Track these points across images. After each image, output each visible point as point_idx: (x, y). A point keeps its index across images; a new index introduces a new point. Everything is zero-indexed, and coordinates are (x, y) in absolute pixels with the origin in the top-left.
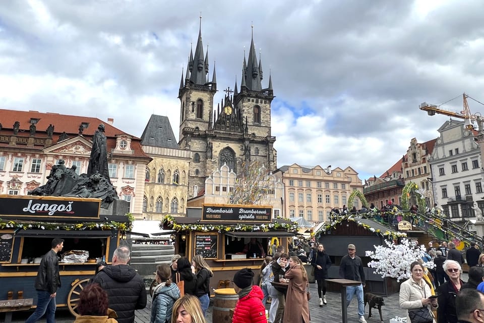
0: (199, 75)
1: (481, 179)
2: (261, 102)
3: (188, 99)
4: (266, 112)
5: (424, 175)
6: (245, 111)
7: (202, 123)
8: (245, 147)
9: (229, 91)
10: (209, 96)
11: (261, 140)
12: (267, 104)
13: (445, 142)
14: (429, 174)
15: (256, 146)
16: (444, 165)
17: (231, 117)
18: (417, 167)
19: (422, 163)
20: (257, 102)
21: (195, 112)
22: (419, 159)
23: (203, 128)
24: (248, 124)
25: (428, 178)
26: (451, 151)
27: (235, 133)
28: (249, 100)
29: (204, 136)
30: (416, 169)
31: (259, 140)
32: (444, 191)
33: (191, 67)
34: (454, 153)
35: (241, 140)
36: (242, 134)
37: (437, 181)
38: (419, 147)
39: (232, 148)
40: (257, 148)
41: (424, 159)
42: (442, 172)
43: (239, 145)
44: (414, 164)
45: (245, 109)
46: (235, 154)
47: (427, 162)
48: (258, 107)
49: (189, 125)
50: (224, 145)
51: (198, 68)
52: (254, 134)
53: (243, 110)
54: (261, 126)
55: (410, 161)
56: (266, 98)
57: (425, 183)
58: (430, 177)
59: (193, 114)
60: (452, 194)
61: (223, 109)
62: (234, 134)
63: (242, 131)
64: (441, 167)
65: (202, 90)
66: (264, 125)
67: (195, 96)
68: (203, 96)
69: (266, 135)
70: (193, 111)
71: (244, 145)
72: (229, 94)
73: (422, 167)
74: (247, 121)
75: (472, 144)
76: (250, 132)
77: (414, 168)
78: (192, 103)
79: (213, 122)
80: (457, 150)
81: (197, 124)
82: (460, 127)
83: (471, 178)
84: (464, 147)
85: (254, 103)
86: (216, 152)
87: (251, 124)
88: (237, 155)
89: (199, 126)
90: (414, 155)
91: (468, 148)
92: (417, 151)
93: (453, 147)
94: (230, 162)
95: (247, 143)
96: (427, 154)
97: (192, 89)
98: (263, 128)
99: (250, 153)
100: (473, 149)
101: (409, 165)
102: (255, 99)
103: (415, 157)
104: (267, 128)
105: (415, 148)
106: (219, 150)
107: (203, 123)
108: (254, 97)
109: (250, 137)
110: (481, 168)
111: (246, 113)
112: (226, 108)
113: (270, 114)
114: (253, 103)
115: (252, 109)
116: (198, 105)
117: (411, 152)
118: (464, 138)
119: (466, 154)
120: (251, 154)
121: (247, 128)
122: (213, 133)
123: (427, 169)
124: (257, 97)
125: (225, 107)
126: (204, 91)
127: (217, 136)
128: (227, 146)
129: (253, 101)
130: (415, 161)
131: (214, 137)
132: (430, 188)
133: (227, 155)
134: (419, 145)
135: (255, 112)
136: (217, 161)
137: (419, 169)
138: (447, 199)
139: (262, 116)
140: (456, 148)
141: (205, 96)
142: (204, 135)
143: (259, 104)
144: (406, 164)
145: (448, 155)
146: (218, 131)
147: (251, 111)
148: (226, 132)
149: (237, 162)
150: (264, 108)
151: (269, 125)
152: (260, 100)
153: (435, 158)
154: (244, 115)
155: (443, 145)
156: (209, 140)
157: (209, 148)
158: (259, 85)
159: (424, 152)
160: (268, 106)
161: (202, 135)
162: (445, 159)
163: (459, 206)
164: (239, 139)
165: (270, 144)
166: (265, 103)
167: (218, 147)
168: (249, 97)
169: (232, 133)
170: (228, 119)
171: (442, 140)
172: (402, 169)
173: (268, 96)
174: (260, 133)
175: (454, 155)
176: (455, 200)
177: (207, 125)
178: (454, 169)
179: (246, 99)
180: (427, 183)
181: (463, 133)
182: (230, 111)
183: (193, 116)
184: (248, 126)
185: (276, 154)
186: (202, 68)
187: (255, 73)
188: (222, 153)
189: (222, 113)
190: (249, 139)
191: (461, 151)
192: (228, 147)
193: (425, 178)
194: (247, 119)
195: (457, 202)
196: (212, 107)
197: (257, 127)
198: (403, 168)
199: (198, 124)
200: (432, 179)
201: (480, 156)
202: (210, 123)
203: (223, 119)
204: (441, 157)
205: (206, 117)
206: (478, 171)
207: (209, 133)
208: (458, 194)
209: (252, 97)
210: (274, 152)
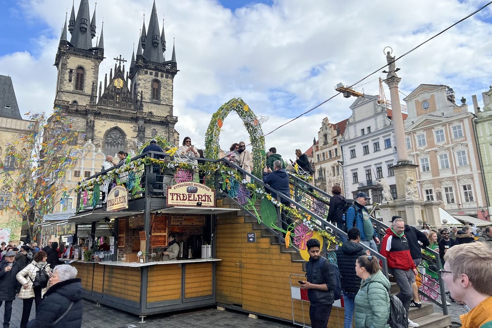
0: (81, 37)
1: (393, 160)
2: (162, 76)
3: (64, 65)
4: (168, 88)
5: (335, 159)
6: (141, 85)
7: (82, 96)
8: (139, 127)
9: (120, 60)
10: (93, 64)
11: (159, 120)
12: (169, 79)
13: (357, 120)
14: (340, 157)
15: (153, 127)
16: (355, 146)
17: (121, 91)
18: (327, 150)
19: (333, 145)
20: (157, 75)
21: (73, 81)
22: (330, 141)
23: (83, 102)
24: (143, 100)
25: (338, 162)
26: (363, 130)
27: (127, 111)
28: (146, 73)
29: (84, 113)
30: (326, 152)
31: (157, 120)
32: (355, 176)
33: (72, 28)
34: (366, 132)
35: (135, 120)
36: (135, 112)
37: (348, 164)
38: (331, 127)
39: (122, 129)
40: (154, 129)
41: (335, 140)
42: (353, 155)
43: (132, 125)
44: (325, 146)
45: (141, 83)
46: (125, 135)
47: (338, 143)
48: (156, 81)
49: (64, 98)
50: (111, 124)
51: (81, 28)
52: (150, 113)
53: (139, 84)
54: (159, 104)
55: (321, 144)
56: (168, 72)
57: (335, 167)
58: (341, 160)
59: (70, 84)
60: (363, 179)
61: (112, 81)
62: (125, 112)
63: (136, 109)
64: (352, 149)
65: (83, 56)
66: (164, 103)
67: (73, 62)
68: (84, 63)
69: (165, 114)
70: (70, 81)
71: (138, 125)
72: (120, 64)
73: (333, 150)
74: (142, 97)
75: (384, 121)
76: (146, 109)
77: (324, 151)
78: (69, 70)
79: (98, 95)
80: (369, 128)
81: (75, 97)
82: (372, 102)
83: (383, 160)
84: (376, 125)
85: (153, 77)
86: (100, 132)
87: (148, 101)
88: (128, 138)
89: (77, 100)
90: (325, 136)
91: (380, 126)
92: (329, 131)
93: (364, 125)
94: (119, 146)
95: (141, 122)
96: (338, 135)
97: (70, 53)
98: (164, 107)
99: (144, 134)
100: (386, 126)
101: (319, 148)
102: (154, 72)
103: (326, 139)
104: (168, 107)
105: (326, 128)
106: (104, 130)
107: (84, 97)
108: (153, 69)
109: (145, 116)
110: (393, 148)
111: (141, 87)
112: (116, 80)
113: (173, 90)
114: (151, 76)
115: (150, 83)
116: (78, 74)
117: (322, 133)
118: (377, 114)
119: (378, 132)
120: (146, 136)
121: (142, 105)
122: (96, 109)
123: (338, 151)
124: (156, 69)
125: (115, 78)
126: (87, 56)
127: (102, 113)
128: (116, 125)
129: (151, 74)
130: (326, 143)
131: (97, 114)
132: (340, 173)
133: (115, 136)
134: (330, 125)
135: (154, 87)
136: (101, 144)
137: (330, 151)
138: (357, 184)
139: (162, 92)
140: (368, 126)
141: (87, 63)
142: (83, 111)
143: (159, 78)
144: (317, 147)
145: (359, 134)
146: (104, 107)
147: (149, 85)
148: (115, 109)
149: (128, 145)
150: (165, 83)
151: (171, 103)
152: (160, 74)
153: (346, 138)
154: (139, 90)
155: (355, 123)
156: (91, 117)
157: (91, 127)
158: (160, 56)
159: (335, 133)
160: (170, 81)
161: (80, 111)
162: (356, 140)
163: (370, 191)
164: (132, 118)
165: (170, 125)
166: (167, 77)
167: (102, 126)
168: (147, 68)
169: (123, 110)
170: (118, 94)
171: (354, 118)
172: (312, 152)
173: (171, 69)
174: (159, 112)
175: (366, 133)
176: (366, 185)
177: (89, 99)
178: (366, 150)
179: (143, 71)
180: (338, 166)
181: (375, 110)
182: (121, 85)
183: (70, 87)
184: (143, 103)
185: (178, 138)
186: (86, 29)
187: (156, 41)
188: (108, 133)
189: (111, 86)
190: (143, 118)
191: (372, 130)
192: (117, 127)
193: (336, 162)
194: (142, 95)
195: (368, 187)
196: (97, 78)
197: (155, 105)
198: (314, 151)
199: (77, 98)
200: (342, 163)
201: (392, 134)
202: (92, 97)
203: (111, 94)
204: (352, 137)
205: (88, 89)
206: (391, 151)
207: (90, 109)
208: (369, 178)
209: (150, 69)
210: (176, 135)
